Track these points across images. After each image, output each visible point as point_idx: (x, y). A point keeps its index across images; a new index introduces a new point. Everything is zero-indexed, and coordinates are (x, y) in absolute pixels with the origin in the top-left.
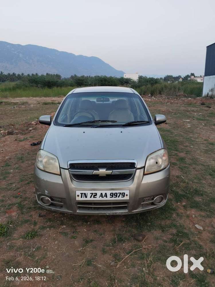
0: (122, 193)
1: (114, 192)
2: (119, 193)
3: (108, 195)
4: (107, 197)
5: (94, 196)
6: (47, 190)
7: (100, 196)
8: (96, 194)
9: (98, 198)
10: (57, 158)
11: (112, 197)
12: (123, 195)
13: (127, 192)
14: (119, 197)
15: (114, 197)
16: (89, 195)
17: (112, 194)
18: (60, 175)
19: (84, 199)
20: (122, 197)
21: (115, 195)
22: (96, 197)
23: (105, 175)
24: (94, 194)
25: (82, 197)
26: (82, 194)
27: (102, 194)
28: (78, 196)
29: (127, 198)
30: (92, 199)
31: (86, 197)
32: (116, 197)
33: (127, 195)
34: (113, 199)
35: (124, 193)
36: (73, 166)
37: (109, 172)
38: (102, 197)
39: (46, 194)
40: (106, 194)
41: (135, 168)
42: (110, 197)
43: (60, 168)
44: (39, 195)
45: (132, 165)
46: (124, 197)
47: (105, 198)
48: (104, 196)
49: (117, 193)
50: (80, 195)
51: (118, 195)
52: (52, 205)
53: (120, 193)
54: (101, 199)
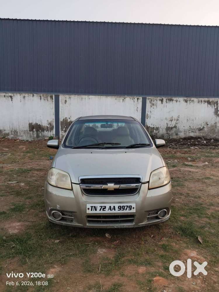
0: (129, 206)
1: (122, 205)
2: (126, 206)
3: (117, 208)
4: (115, 210)
5: (103, 209)
6: (58, 205)
7: (109, 209)
8: (105, 207)
9: (107, 211)
10: (69, 174)
11: (120, 210)
12: (130, 207)
13: (134, 205)
14: (126, 210)
15: (122, 210)
16: (99, 208)
17: (120, 207)
18: (72, 190)
19: (94, 212)
20: (129, 210)
21: (122, 208)
22: (105, 210)
23: (113, 190)
24: (103, 207)
25: (92, 210)
26: (92, 207)
27: (110, 207)
28: (88, 209)
29: (133, 211)
30: (102, 212)
31: (96, 210)
32: (124, 210)
33: (134, 208)
34: (121, 211)
35: (131, 206)
36: (83, 181)
37: (117, 186)
38: (111, 210)
39: (58, 208)
40: (114, 207)
41: (141, 182)
42: (118, 210)
43: (72, 183)
44: (50, 210)
45: (137, 180)
46: (131, 210)
47: (113, 211)
48: (113, 209)
49: (124, 206)
50: (90, 208)
51: (126, 207)
52: (63, 219)
53: (128, 206)
54: (110, 212)
